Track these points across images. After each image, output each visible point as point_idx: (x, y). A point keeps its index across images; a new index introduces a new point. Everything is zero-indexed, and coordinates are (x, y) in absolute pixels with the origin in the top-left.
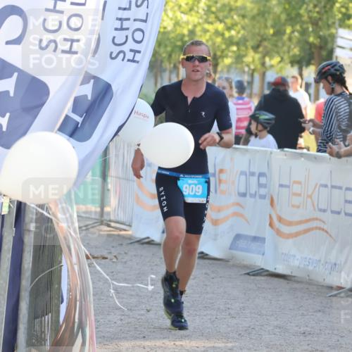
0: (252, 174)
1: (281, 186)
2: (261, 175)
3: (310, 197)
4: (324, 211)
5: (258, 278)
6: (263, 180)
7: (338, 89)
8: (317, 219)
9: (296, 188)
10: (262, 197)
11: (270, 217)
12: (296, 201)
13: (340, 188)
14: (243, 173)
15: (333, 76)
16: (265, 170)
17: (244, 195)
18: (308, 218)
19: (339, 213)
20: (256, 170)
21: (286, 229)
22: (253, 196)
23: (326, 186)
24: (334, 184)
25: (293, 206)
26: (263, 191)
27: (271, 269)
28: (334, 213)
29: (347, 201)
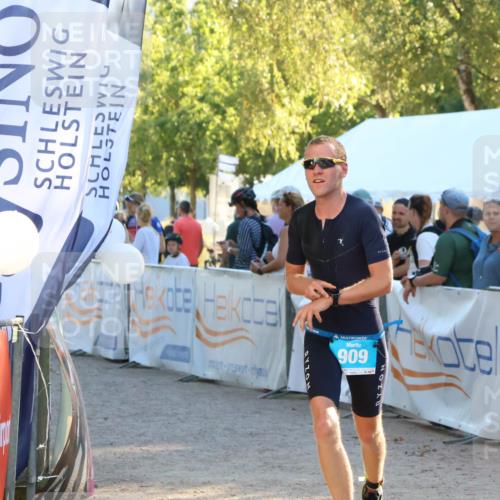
0: (178, 290)
1: (207, 300)
2: (187, 291)
3: (235, 309)
4: (249, 322)
5: (190, 384)
6: (188, 296)
7: (251, 212)
8: (242, 329)
9: (221, 302)
10: (187, 311)
11: (197, 329)
12: (222, 313)
13: (262, 301)
14: (170, 290)
15: (245, 200)
17: (170, 309)
18: (235, 327)
19: (261, 323)
20: (182, 286)
21: (213, 339)
22: (179, 310)
23: (249, 299)
24: (256, 297)
25: (219, 318)
26: (188, 306)
27: (201, 375)
28: (256, 323)
29: (268, 313)
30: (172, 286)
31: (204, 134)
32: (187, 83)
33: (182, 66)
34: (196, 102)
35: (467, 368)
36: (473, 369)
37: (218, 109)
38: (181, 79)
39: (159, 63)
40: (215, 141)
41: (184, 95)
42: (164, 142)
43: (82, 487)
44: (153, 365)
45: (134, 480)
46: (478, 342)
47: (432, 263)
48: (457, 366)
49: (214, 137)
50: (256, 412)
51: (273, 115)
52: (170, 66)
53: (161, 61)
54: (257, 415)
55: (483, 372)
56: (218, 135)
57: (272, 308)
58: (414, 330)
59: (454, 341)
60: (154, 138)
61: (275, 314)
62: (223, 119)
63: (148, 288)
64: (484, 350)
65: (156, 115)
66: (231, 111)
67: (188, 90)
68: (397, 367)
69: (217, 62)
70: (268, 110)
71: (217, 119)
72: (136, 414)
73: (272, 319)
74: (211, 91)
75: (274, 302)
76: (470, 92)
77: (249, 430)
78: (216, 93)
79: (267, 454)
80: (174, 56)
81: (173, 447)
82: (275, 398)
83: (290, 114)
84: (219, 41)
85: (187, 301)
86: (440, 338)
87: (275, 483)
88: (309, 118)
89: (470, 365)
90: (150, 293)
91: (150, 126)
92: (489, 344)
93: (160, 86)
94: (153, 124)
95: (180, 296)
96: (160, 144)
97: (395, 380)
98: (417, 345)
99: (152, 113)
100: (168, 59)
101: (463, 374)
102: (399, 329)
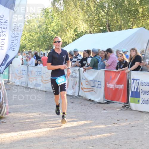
0: (38, 71)
1: (44, 73)
2: (40, 71)
6: (40, 73)
9: (47, 74)
11: (42, 80)
12: (47, 76)
14: (36, 71)
16: (40, 70)
20: (39, 71)
21: (45, 82)
22: (38, 76)
26: (40, 75)
30: (37, 71)
32: (49, 27)
33: (48, 24)
35: (96, 87)
36: (97, 87)
37: (56, 33)
38: (48, 26)
39: (43, 23)
41: (49, 30)
43: (5, 112)
45: (20, 111)
46: (98, 81)
47: (90, 65)
48: (94, 87)
51: (67, 34)
52: (46, 24)
53: (44, 23)
55: (99, 88)
58: (86, 79)
59: (94, 81)
63: (32, 71)
64: (99, 83)
65: (43, 34)
66: (58, 33)
67: (50, 29)
68: (82, 87)
69: (56, 23)
71: (55, 35)
76: (109, 29)
77: (49, 101)
78: (55, 30)
80: (46, 21)
81: (31, 105)
84: (56, 18)
85: (40, 74)
86: (91, 81)
87: (50, 112)
88: (75, 35)
89: (97, 86)
90: (33, 72)
92: (100, 82)
93: (43, 28)
95: (39, 73)
97: (82, 90)
98: (86, 82)
100: (45, 22)
101: (95, 88)
102: (83, 79)
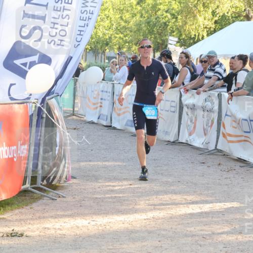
4: (163, 110)
7: (169, 61)
13: (169, 101)
19: (168, 111)
28: (166, 111)
29: (171, 106)
31: (167, 28)
32: (161, 4)
34: (164, 13)
37: (174, 16)
40: (172, 31)
41: (159, 9)
42: (149, 31)
44: (122, 129)
47: (243, 86)
48: (249, 132)
49: (171, 29)
50: (160, 151)
51: (197, 19)
54: (161, 152)
56: (173, 28)
57: (173, 104)
58: (232, 116)
59: (249, 120)
60: (145, 29)
61: (175, 107)
62: (176, 21)
65: (146, 18)
66: (180, 17)
67: (161, 7)
68: (225, 133)
70: (195, 16)
72: (106, 149)
73: (173, 109)
74: (171, 8)
75: (175, 102)
77: (154, 158)
78: (173, 9)
79: (159, 168)
82: (172, 145)
83: (205, 19)
86: (243, 119)
91: (143, 23)
93: (149, 5)
94: (144, 22)
96: (147, 31)
97: (224, 138)
98: (234, 123)
99: (144, 17)
102: (226, 115)
